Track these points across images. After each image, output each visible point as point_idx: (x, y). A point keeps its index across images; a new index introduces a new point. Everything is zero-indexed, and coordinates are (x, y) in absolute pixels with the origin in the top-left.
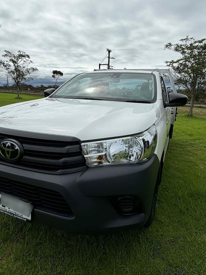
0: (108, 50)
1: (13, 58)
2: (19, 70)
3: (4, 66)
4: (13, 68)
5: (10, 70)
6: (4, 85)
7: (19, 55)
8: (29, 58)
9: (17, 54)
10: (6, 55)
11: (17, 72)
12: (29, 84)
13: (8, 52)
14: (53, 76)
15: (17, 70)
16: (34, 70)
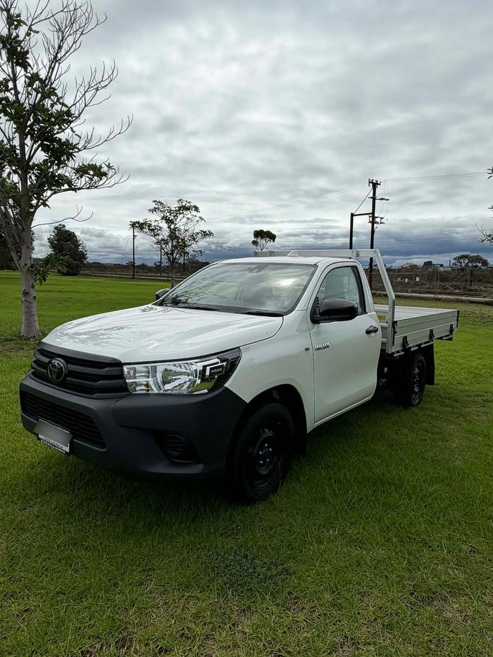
0: (372, 183)
1: (168, 214)
2: (177, 238)
3: (149, 229)
4: (165, 233)
5: (160, 237)
6: (155, 264)
7: (180, 208)
8: (197, 211)
9: (174, 206)
10: (155, 210)
11: (172, 240)
12: (204, 261)
13: (160, 202)
14: (255, 243)
15: (173, 235)
16: (205, 235)
